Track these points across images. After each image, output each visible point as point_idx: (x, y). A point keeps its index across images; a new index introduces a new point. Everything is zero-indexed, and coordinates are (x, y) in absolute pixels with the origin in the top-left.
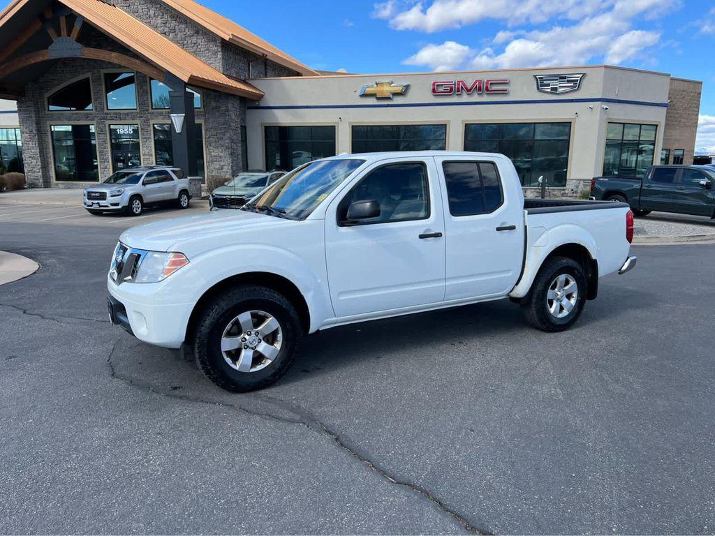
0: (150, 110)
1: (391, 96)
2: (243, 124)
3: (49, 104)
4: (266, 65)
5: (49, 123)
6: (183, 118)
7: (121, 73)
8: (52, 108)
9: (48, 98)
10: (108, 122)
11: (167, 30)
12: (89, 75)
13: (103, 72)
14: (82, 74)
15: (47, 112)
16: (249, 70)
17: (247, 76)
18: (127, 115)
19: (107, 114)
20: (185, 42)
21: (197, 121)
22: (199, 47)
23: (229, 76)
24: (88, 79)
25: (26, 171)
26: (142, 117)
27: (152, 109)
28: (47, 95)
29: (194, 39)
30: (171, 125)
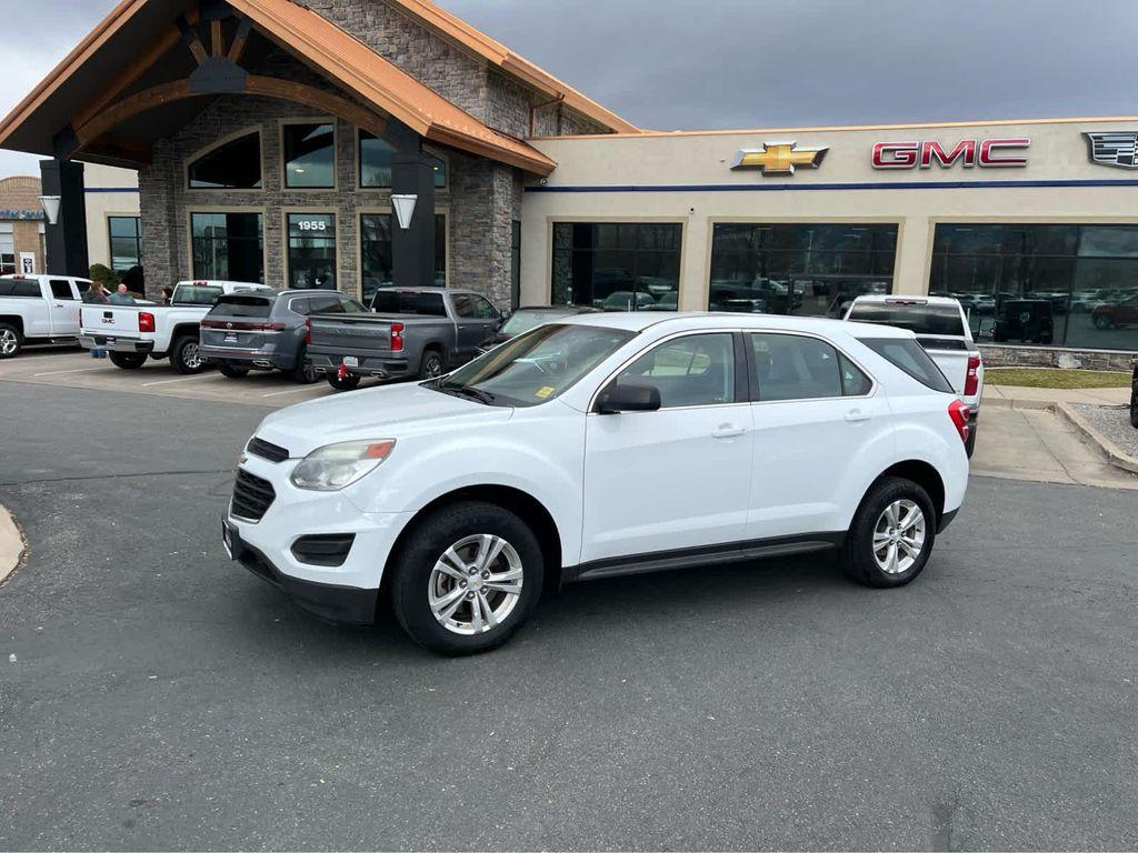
0: (357, 190)
1: (792, 169)
2: (516, 218)
3: (190, 178)
4: (560, 116)
5: (189, 208)
6: (413, 202)
7: (319, 125)
8: (194, 183)
9: (190, 167)
10: (285, 210)
11: (393, 49)
12: (258, 128)
13: (283, 122)
14: (247, 125)
15: (186, 190)
16: (531, 123)
17: (527, 133)
18: (317, 197)
19: (284, 195)
20: (424, 70)
21: (438, 211)
22: (448, 78)
23: (497, 131)
24: (258, 133)
25: (146, 290)
26: (341, 201)
27: (361, 187)
28: (188, 161)
29: (439, 66)
30: (393, 217)
